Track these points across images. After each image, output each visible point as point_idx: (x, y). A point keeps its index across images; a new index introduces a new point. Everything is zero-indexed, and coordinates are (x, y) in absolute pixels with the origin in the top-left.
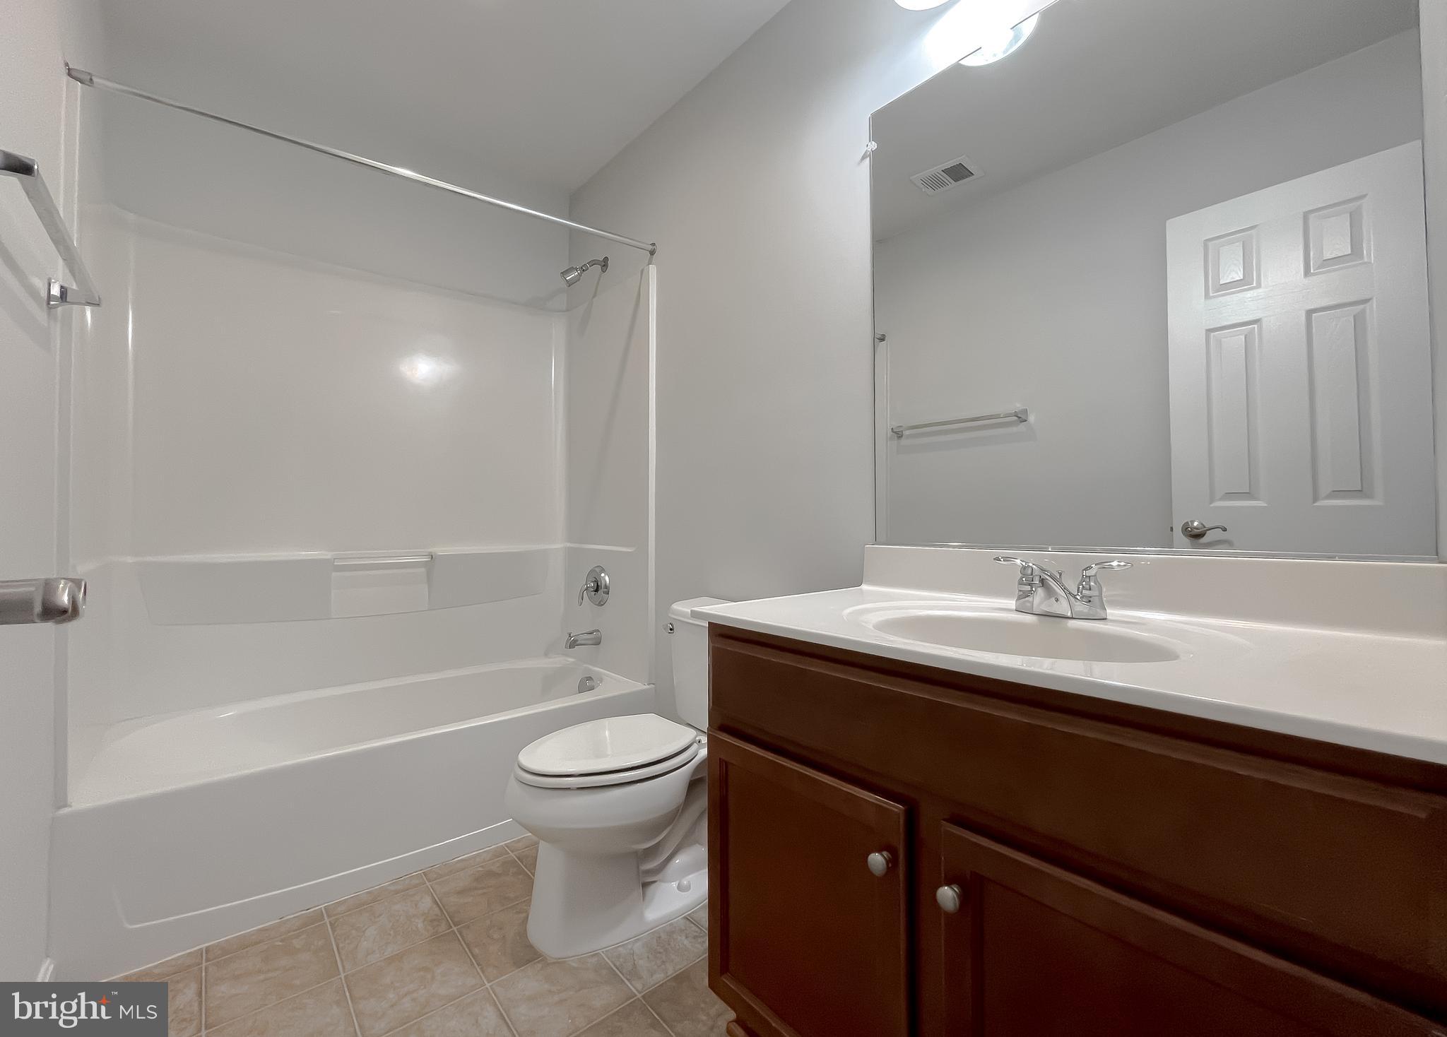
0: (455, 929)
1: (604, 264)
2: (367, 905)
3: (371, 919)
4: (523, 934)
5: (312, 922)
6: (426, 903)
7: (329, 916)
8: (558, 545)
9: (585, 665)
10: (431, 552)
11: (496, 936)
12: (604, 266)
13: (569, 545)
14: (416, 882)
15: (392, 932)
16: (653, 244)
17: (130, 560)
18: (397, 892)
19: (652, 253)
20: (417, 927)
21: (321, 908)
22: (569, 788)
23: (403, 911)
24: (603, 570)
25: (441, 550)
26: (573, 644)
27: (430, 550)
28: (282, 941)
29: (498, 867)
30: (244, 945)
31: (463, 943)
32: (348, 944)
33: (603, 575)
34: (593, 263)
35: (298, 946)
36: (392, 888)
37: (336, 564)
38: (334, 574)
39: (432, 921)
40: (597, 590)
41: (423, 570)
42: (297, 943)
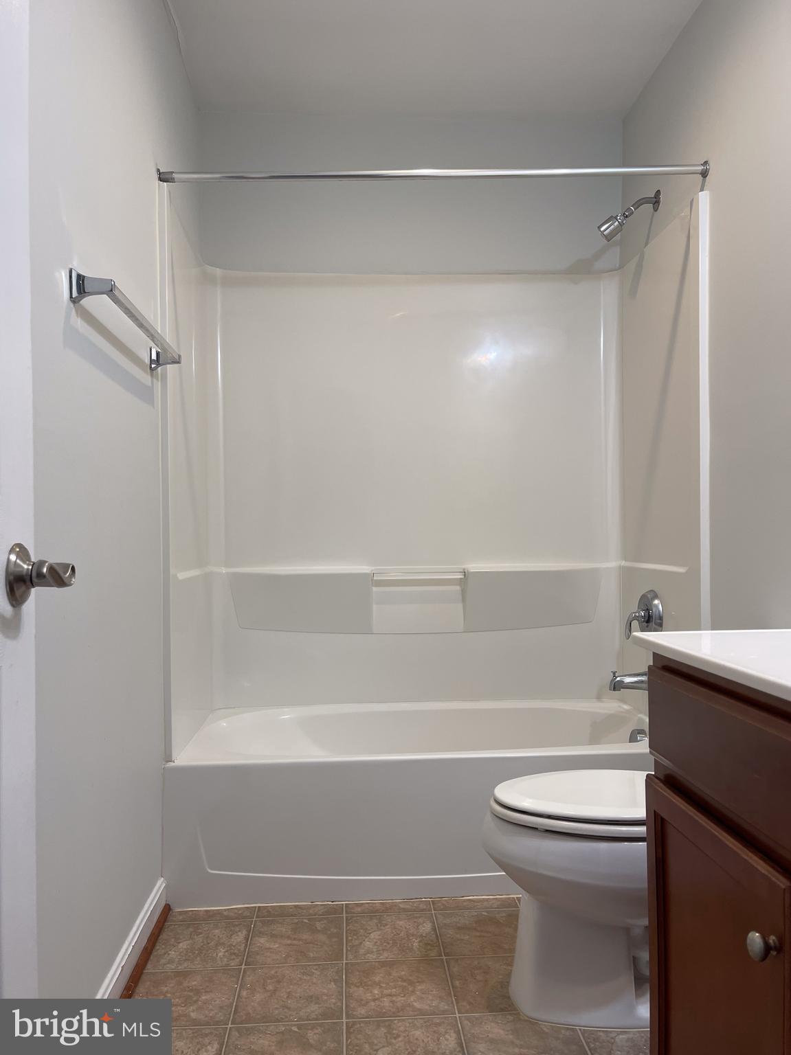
0: (444, 958)
1: (656, 201)
2: (378, 913)
3: (377, 926)
4: (505, 984)
5: (333, 913)
6: (426, 927)
7: (347, 913)
8: (611, 563)
9: (640, 715)
10: (464, 569)
11: (479, 977)
12: (656, 202)
13: (623, 563)
14: (422, 906)
15: (391, 942)
16: (706, 163)
17: (224, 570)
18: (405, 910)
19: (704, 174)
20: (412, 945)
21: (343, 904)
22: (537, 829)
23: (406, 928)
24: (656, 597)
25: (475, 566)
26: (617, 686)
27: (463, 567)
28: (309, 920)
29: (502, 917)
30: (282, 913)
31: (448, 973)
32: (355, 939)
33: (656, 602)
34: (645, 201)
35: (319, 928)
36: (402, 906)
37: (375, 578)
38: (374, 589)
39: (427, 944)
40: (648, 622)
41: (458, 588)
42: (319, 925)
